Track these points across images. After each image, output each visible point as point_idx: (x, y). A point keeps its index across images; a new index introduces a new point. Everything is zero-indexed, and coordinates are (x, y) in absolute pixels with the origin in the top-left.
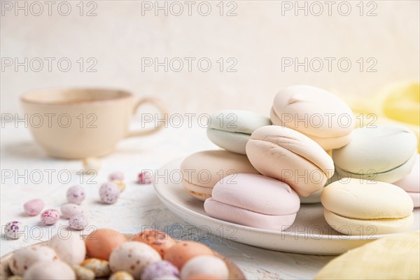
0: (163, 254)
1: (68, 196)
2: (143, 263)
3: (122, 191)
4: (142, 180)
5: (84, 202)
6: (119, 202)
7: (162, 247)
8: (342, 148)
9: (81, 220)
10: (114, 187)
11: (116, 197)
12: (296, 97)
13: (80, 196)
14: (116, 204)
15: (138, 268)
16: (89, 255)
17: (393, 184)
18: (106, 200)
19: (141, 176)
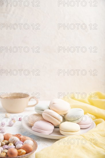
0: (20, 139)
1: (1, 124)
2: (16, 141)
3: (14, 123)
4: (20, 120)
5: (5, 126)
6: (14, 126)
7: (20, 138)
8: (66, 114)
9: (4, 131)
10: (12, 122)
11: (13, 125)
12: (55, 102)
13: (4, 124)
14: (13, 126)
15: (14, 142)
16: (5, 139)
17: (77, 123)
18: (10, 125)
19: (20, 119)
